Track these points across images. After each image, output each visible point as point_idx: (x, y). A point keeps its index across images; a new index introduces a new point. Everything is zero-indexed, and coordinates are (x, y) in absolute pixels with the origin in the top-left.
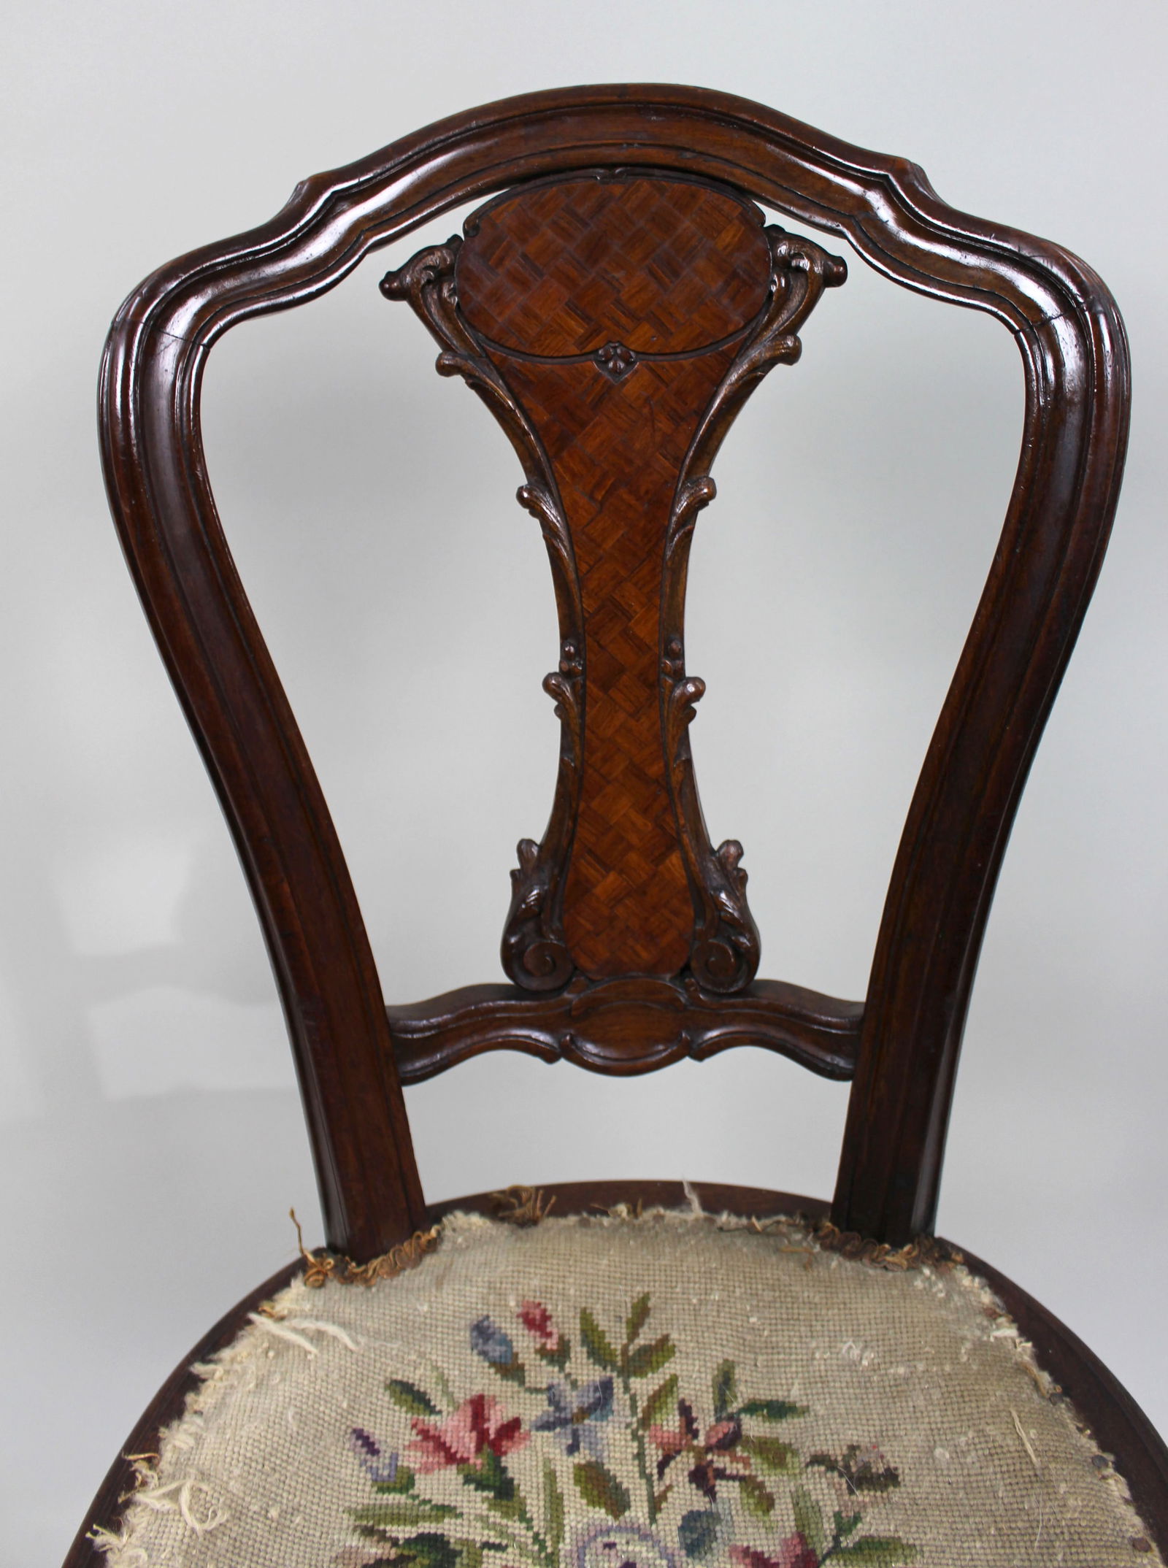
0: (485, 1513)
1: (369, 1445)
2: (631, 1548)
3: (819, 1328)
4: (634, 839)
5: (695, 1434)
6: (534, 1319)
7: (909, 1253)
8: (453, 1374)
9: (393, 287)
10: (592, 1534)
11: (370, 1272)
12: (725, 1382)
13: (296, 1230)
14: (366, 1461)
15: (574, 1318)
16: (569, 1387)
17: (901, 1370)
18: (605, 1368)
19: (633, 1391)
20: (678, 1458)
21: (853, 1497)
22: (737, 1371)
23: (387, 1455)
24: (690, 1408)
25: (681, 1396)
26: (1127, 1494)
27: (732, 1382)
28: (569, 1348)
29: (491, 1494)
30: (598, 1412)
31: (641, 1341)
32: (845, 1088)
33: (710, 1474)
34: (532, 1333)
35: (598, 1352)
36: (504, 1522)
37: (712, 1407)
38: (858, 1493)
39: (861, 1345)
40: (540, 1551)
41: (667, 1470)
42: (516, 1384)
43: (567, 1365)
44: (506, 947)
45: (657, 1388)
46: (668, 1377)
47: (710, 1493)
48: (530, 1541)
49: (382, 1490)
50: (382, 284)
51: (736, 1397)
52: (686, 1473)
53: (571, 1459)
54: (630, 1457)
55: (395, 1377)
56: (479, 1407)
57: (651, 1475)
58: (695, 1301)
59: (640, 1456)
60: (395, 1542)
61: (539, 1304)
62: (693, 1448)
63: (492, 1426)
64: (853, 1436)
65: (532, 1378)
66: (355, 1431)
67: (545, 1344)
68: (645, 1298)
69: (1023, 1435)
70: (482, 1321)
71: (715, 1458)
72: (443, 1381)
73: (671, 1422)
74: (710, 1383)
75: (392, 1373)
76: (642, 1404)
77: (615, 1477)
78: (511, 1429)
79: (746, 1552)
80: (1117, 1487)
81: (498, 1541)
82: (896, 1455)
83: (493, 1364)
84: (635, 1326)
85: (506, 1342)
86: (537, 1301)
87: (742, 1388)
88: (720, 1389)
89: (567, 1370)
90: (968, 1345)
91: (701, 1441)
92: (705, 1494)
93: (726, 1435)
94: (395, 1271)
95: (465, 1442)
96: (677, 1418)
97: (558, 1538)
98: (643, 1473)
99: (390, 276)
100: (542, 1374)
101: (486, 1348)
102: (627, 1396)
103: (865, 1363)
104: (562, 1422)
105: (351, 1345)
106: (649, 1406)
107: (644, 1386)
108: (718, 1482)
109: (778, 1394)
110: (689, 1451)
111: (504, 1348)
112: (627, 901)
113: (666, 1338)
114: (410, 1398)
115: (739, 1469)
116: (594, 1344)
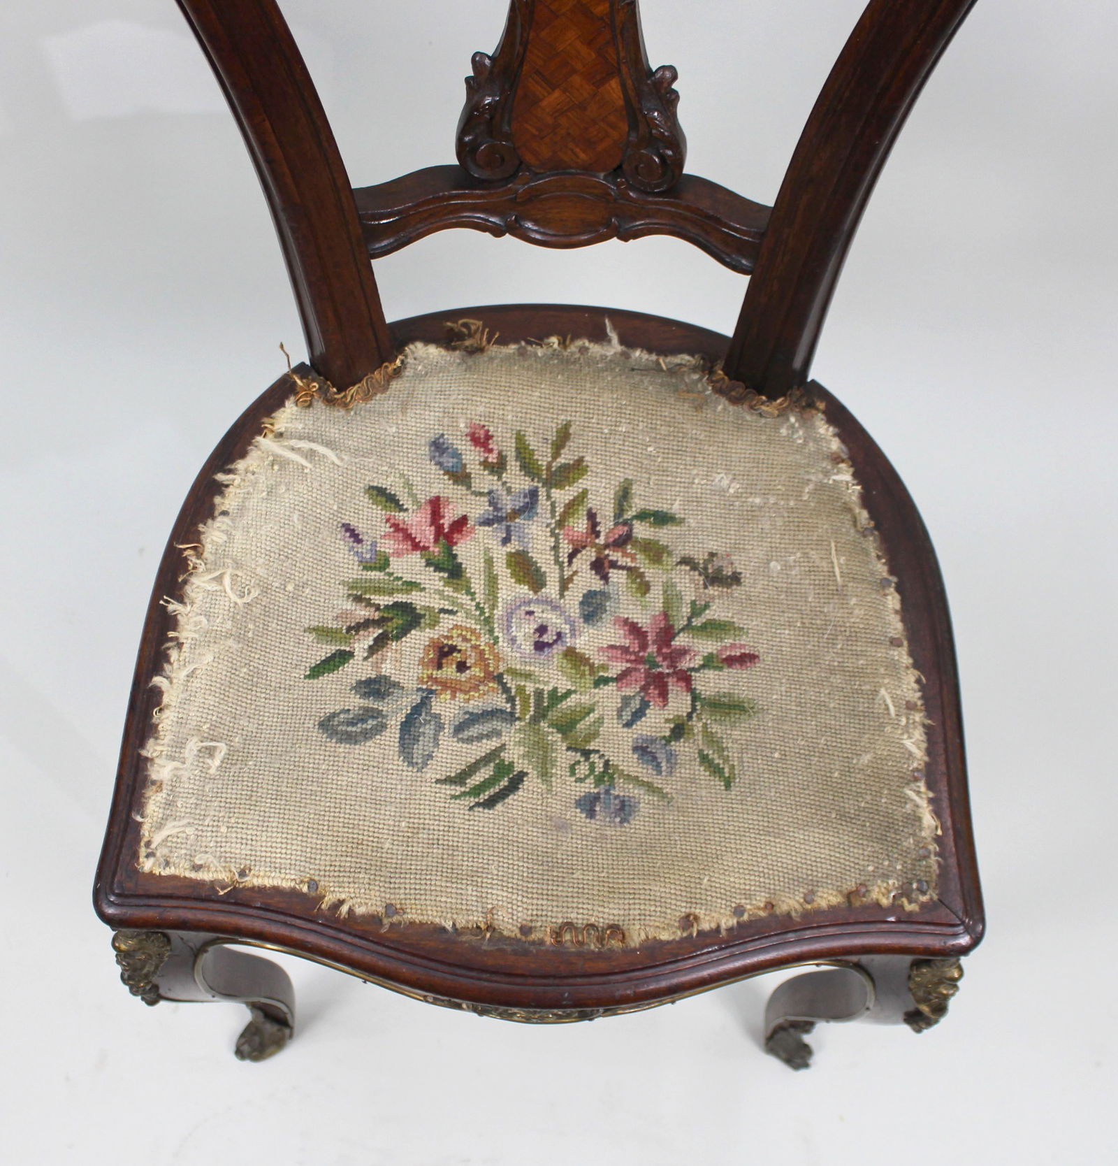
0: (441, 588)
1: (355, 536)
2: (545, 615)
3: (700, 459)
4: (577, 64)
5: (598, 535)
6: (479, 438)
7: (780, 403)
8: (416, 480)
10: (518, 604)
11: (349, 398)
12: (624, 495)
13: (286, 357)
14: (353, 547)
15: (511, 438)
16: (505, 493)
17: (758, 500)
18: (533, 480)
19: (553, 500)
20: (584, 552)
21: (706, 591)
22: (634, 487)
23: (369, 543)
24: (595, 514)
25: (590, 505)
26: (898, 607)
27: (629, 495)
28: (506, 462)
29: (446, 575)
30: (526, 513)
31: (561, 460)
32: (746, 279)
33: (606, 564)
34: (478, 449)
35: (528, 467)
36: (455, 595)
37: (612, 515)
38: (710, 588)
39: (731, 477)
40: (480, 615)
41: (575, 560)
42: (464, 488)
43: (504, 475)
44: (460, 144)
45: (571, 498)
46: (580, 490)
47: (605, 578)
48: (474, 608)
49: (365, 568)
51: (631, 507)
52: (588, 563)
53: (504, 549)
54: (548, 548)
55: (371, 484)
56: (436, 505)
57: (563, 563)
58: (606, 431)
59: (555, 548)
60: (378, 608)
61: (484, 426)
62: (595, 545)
63: (446, 522)
64: (713, 546)
65: (476, 484)
66: (344, 525)
67: (487, 458)
68: (567, 426)
69: (835, 561)
70: (439, 439)
71: (611, 553)
72: (408, 485)
73: (580, 525)
74: (612, 496)
75: (369, 481)
76: (559, 510)
77: (536, 563)
78: (461, 523)
79: (626, 621)
80: (893, 601)
81: (450, 608)
82: (741, 564)
83: (447, 472)
84: (557, 448)
85: (457, 455)
86: (482, 423)
87: (636, 500)
88: (620, 501)
89: (504, 480)
90: (811, 486)
91: (601, 540)
92: (601, 578)
93: (620, 536)
94: (367, 397)
95: (426, 534)
96: (585, 522)
97: (493, 607)
98: (557, 562)
100: (484, 481)
101: (441, 460)
102: (548, 503)
103: (732, 491)
104: (499, 520)
105: (337, 462)
106: (564, 512)
107: (562, 496)
108: (611, 570)
109: (664, 507)
110: (592, 547)
111: (455, 460)
112: (569, 114)
113: (581, 460)
114: (384, 499)
115: (627, 562)
116: (525, 460)
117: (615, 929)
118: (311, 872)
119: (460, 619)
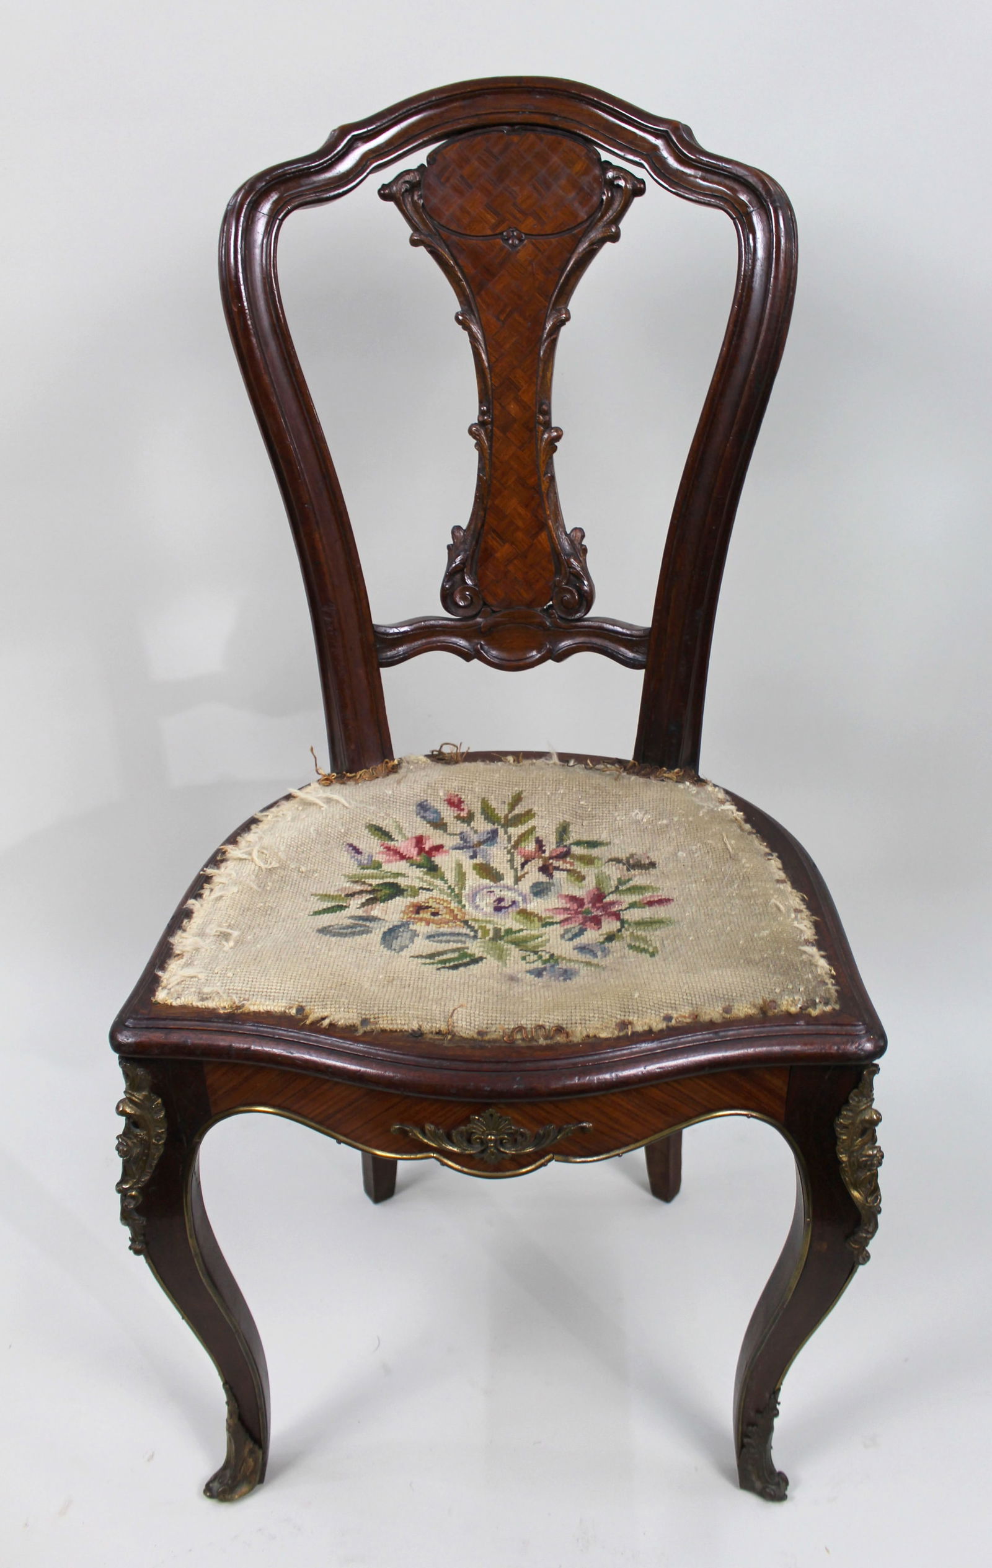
0: (421, 876)
1: (357, 851)
2: (502, 893)
3: (620, 806)
4: (520, 523)
5: (544, 852)
6: (454, 802)
7: (677, 773)
8: (405, 825)
9: (386, 193)
10: (481, 888)
11: (358, 777)
12: (563, 831)
13: (314, 760)
14: (354, 857)
15: (478, 802)
16: (472, 833)
17: (665, 822)
18: (494, 824)
19: (509, 834)
20: (533, 861)
21: (629, 873)
22: (571, 826)
23: (366, 855)
24: (542, 841)
25: (537, 835)
26: (780, 866)
27: (569, 831)
28: (474, 816)
29: (426, 870)
30: (489, 843)
31: (516, 811)
32: (641, 674)
33: (551, 868)
34: (453, 808)
35: (491, 817)
36: (432, 880)
37: (555, 842)
38: (632, 871)
39: (643, 812)
40: (451, 892)
41: (526, 866)
42: (442, 832)
43: (472, 823)
44: (443, 589)
45: (523, 831)
46: (530, 827)
47: (551, 876)
48: (446, 888)
49: (363, 868)
50: (379, 191)
51: (569, 838)
52: (537, 867)
53: (472, 861)
54: (505, 861)
55: (371, 823)
56: (419, 841)
57: (517, 868)
58: (549, 793)
59: (511, 861)
60: (371, 885)
61: (457, 795)
62: (542, 857)
63: (427, 847)
64: (633, 850)
65: (450, 829)
66: (348, 844)
67: (460, 814)
68: (521, 792)
69: (727, 842)
70: (423, 802)
71: (554, 862)
72: (400, 829)
73: (530, 846)
74: (554, 830)
75: (369, 820)
76: (514, 839)
77: (496, 869)
78: (438, 848)
79: (567, 896)
80: (776, 863)
81: (428, 887)
82: (657, 856)
83: (429, 822)
84: (512, 806)
85: (436, 812)
86: (456, 793)
87: (573, 834)
88: (560, 833)
89: (472, 826)
90: (705, 810)
91: (547, 854)
92: (547, 876)
93: (561, 853)
94: (374, 777)
95: (413, 852)
96: (534, 844)
97: (463, 887)
98: (512, 867)
99: (384, 187)
100: (457, 827)
101: (425, 815)
102: (506, 836)
103: (645, 820)
104: (469, 847)
105: (347, 804)
106: (518, 840)
107: (515, 831)
108: (554, 872)
109: (594, 837)
110: (539, 858)
111: (435, 815)
112: (515, 562)
113: (531, 810)
114: (380, 833)
115: (568, 866)
116: (489, 814)
117: (559, 1029)
118: (300, 1000)
119: (435, 893)
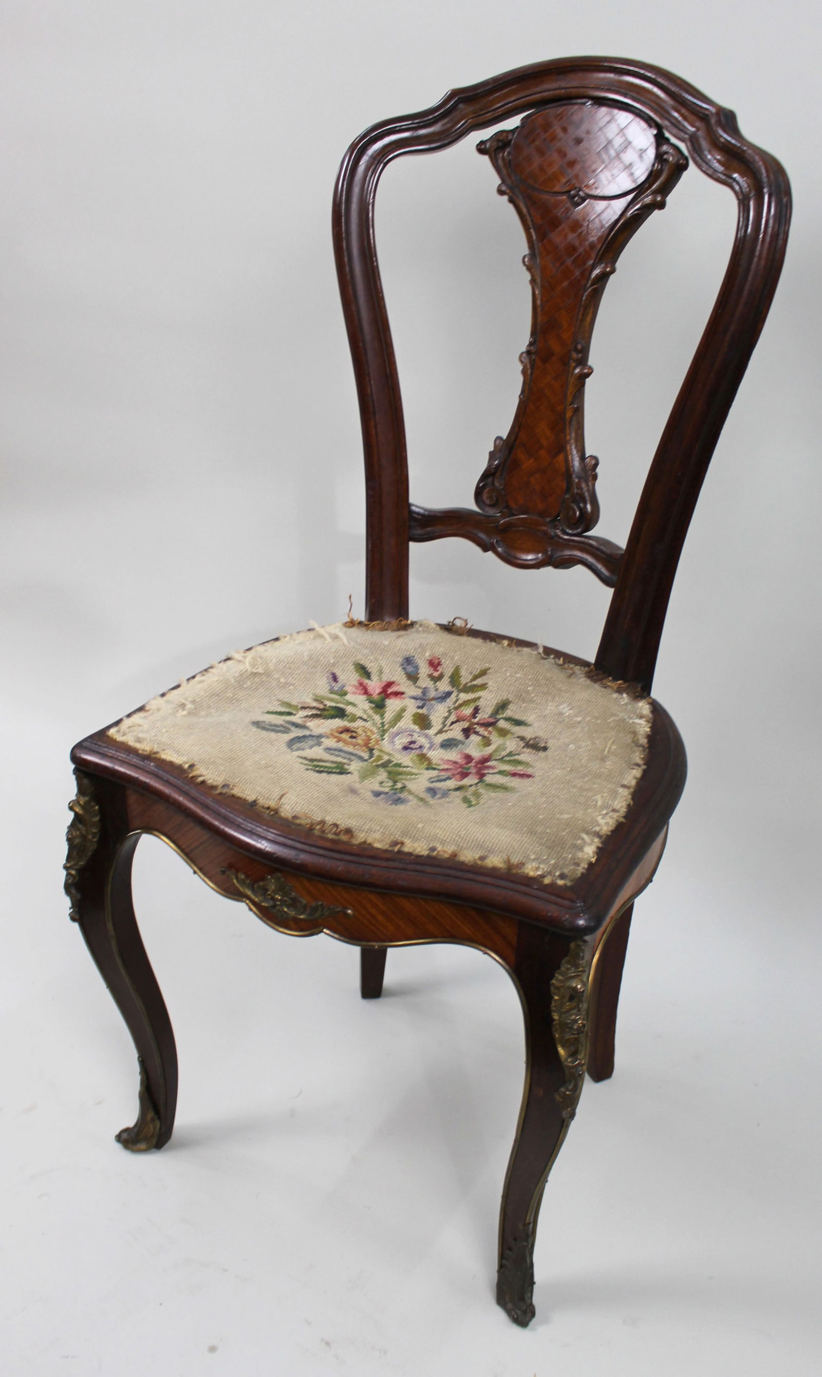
0: (367, 709)
1: (335, 678)
2: (419, 738)
3: (557, 699)
4: (545, 443)
5: (475, 718)
8: (386, 671)
9: (482, 148)
10: (407, 730)
11: (371, 625)
12: (502, 707)
14: (330, 683)
15: (452, 667)
16: (433, 690)
17: (579, 719)
18: (453, 687)
19: (459, 697)
20: (462, 722)
21: (521, 749)
22: (511, 705)
23: (341, 684)
24: (479, 709)
25: (478, 704)
27: (506, 708)
28: (442, 678)
29: (374, 705)
30: (439, 700)
31: (475, 683)
32: (612, 590)
33: (471, 731)
34: (430, 668)
35: (454, 682)
36: (373, 714)
37: (490, 713)
38: (525, 748)
39: (570, 708)
40: (381, 727)
41: (454, 725)
42: (412, 683)
43: (438, 683)
44: (477, 487)
45: (469, 698)
46: (477, 696)
47: (467, 737)
48: (379, 723)
49: (331, 693)
50: (478, 145)
51: (502, 713)
52: (461, 728)
53: (416, 710)
54: (441, 716)
55: (359, 662)
56: (388, 685)
57: (446, 725)
58: (508, 674)
59: (447, 718)
60: (325, 705)
61: (439, 658)
62: (470, 721)
63: (391, 691)
64: (539, 734)
65: (419, 683)
66: (331, 672)
67: (433, 673)
68: (489, 669)
69: (609, 746)
70: (410, 657)
71: (478, 727)
72: (381, 672)
73: (468, 711)
74: (494, 704)
75: (359, 660)
76: (460, 702)
77: (431, 721)
78: (398, 694)
79: (465, 754)
80: (637, 773)
81: (366, 718)
82: (553, 743)
83: (406, 673)
84: (476, 677)
85: (417, 668)
87: (508, 711)
88: (498, 708)
89: (436, 684)
90: (616, 719)
91: (476, 720)
92: (464, 736)
93: (488, 722)
94: (383, 629)
95: (377, 691)
96: (471, 710)
97: (392, 726)
98: (443, 722)
99: (482, 143)
100: (424, 682)
101: (406, 667)
102: (455, 698)
104: (422, 700)
105: (346, 642)
106: (462, 703)
107: (464, 697)
108: (472, 734)
109: (523, 718)
110: (468, 722)
111: (414, 669)
112: (536, 475)
113: (486, 684)
114: (362, 671)
115: (486, 734)
116: (455, 679)
117: (348, 831)
118: (195, 759)
119: (368, 725)
